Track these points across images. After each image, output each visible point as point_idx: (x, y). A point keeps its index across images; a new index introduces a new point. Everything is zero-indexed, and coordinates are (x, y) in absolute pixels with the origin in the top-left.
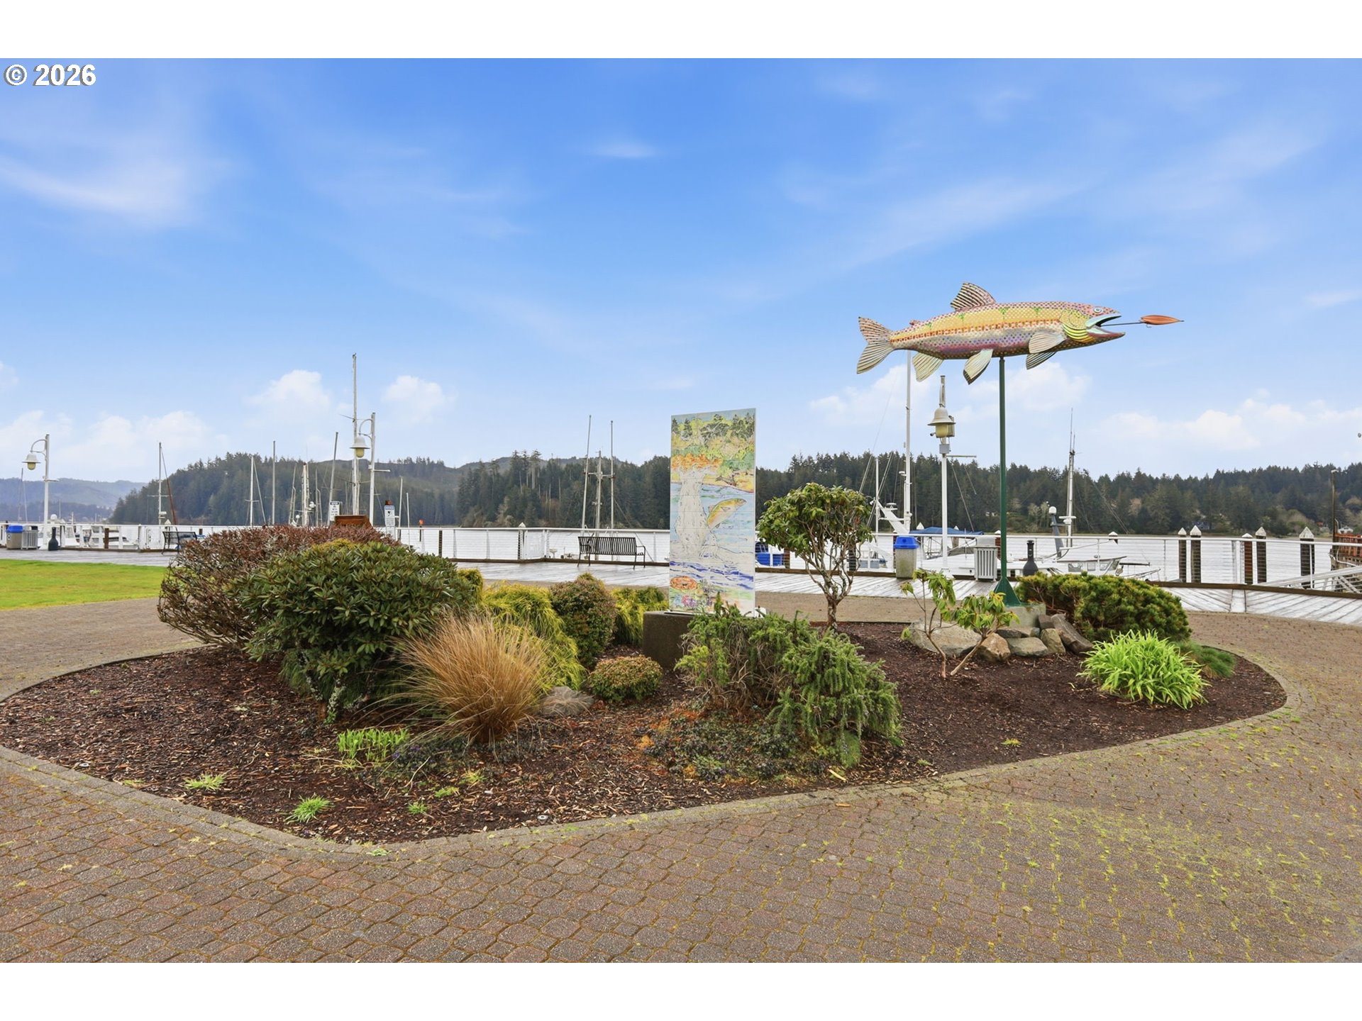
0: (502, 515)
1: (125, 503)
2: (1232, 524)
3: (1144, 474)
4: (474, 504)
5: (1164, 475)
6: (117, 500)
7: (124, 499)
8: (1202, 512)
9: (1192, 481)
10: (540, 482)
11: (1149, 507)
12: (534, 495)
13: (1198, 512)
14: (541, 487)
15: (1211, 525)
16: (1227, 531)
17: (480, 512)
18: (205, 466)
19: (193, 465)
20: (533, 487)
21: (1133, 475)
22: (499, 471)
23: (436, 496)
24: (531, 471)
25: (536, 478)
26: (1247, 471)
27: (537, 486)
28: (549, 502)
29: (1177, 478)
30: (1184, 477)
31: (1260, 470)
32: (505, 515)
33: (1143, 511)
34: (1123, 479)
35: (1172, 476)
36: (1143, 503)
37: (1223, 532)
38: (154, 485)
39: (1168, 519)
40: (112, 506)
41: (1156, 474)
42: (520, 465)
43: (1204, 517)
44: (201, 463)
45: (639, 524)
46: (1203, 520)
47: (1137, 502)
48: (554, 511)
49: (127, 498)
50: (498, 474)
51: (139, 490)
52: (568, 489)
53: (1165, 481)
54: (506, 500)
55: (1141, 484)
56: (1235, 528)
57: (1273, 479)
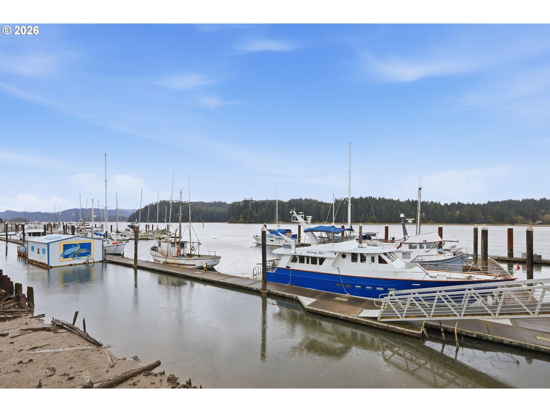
0: (240, 219)
1: (131, 216)
2: (494, 220)
3: (461, 203)
4: (232, 215)
5: (468, 203)
6: (129, 215)
7: (131, 214)
8: (483, 216)
9: (479, 205)
10: (253, 208)
11: (462, 214)
12: (250, 212)
13: (481, 216)
14: (253, 209)
15: (486, 220)
16: (492, 222)
17: (234, 218)
18: (154, 204)
19: (150, 204)
20: (250, 209)
21: (457, 203)
22: (240, 204)
23: (222, 212)
24: (250, 204)
25: (251, 206)
26: (500, 201)
27: (251, 209)
28: (255, 214)
29: (473, 204)
30: (476, 204)
31: (505, 201)
32: (241, 218)
33: (460, 215)
34: (453, 205)
35: (471, 203)
36: (460, 212)
37: (491, 222)
38: (139, 210)
39: (469, 218)
40: (128, 216)
41: (465, 203)
42: (246, 203)
43: (483, 217)
44: (152, 203)
45: (284, 221)
46: (483, 218)
47: (458, 212)
48: (257, 217)
49: (132, 214)
50: (240, 205)
51: (135, 212)
52: (261, 210)
53: (469, 205)
54: (242, 213)
55: (460, 206)
56: (495, 221)
57: (510, 204)
